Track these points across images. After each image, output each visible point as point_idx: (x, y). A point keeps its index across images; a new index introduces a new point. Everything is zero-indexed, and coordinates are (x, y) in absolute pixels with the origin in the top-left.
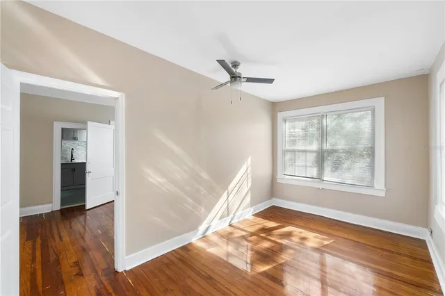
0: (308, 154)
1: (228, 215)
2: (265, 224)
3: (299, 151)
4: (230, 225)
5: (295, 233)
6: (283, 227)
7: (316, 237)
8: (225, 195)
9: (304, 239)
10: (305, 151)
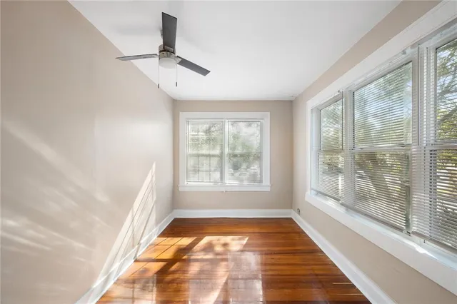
0: (212, 158)
1: (133, 246)
2: (180, 243)
3: (203, 155)
4: (136, 261)
5: (214, 242)
6: (200, 239)
7: (233, 240)
8: (130, 216)
9: (225, 245)
10: (209, 156)
